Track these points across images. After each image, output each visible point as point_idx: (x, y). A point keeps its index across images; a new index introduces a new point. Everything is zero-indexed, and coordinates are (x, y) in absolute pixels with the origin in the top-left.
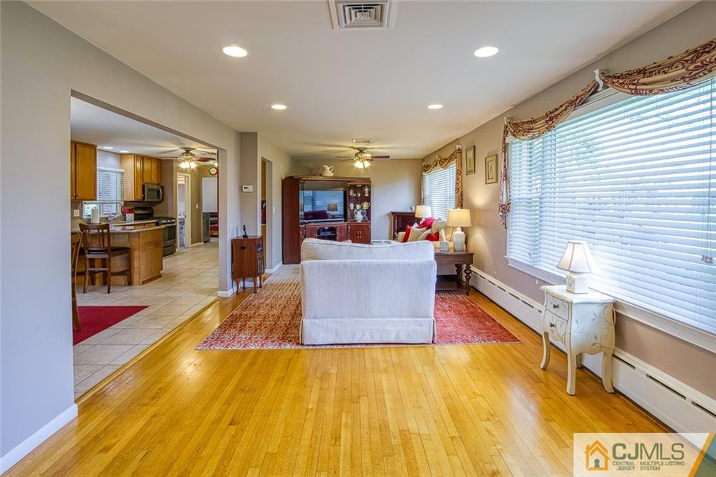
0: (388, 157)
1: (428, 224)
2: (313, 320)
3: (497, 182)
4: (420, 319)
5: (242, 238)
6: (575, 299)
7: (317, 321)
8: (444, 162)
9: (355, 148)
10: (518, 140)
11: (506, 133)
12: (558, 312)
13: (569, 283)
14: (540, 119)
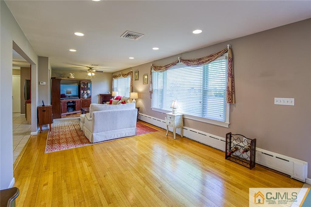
0: (102, 72)
1: (118, 98)
2: (96, 133)
3: (147, 84)
4: (132, 128)
5: (42, 106)
6: (176, 115)
7: (98, 133)
8: (125, 75)
9: (88, 67)
10: (155, 71)
11: (151, 69)
12: (171, 119)
13: (173, 112)
14: (163, 67)
